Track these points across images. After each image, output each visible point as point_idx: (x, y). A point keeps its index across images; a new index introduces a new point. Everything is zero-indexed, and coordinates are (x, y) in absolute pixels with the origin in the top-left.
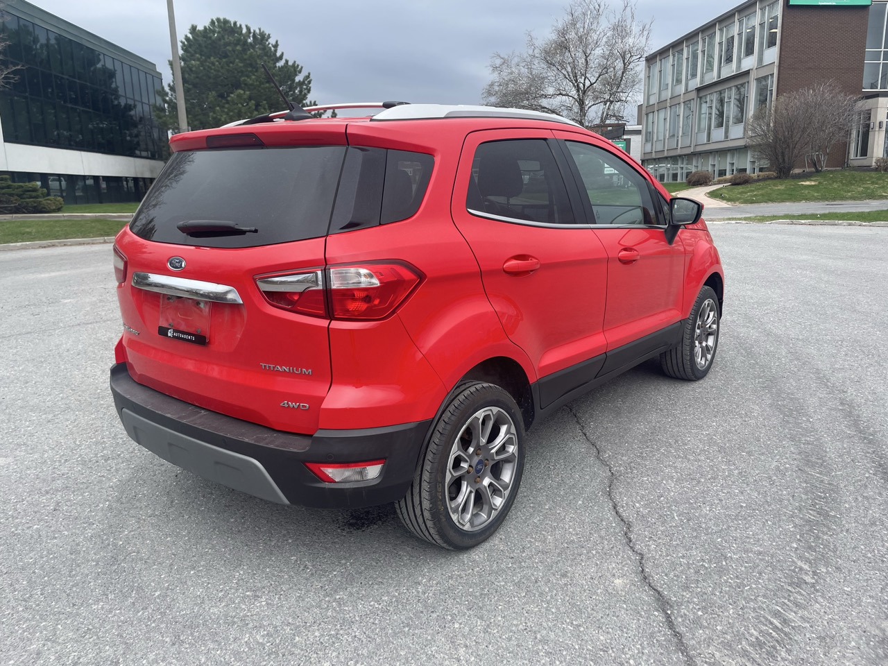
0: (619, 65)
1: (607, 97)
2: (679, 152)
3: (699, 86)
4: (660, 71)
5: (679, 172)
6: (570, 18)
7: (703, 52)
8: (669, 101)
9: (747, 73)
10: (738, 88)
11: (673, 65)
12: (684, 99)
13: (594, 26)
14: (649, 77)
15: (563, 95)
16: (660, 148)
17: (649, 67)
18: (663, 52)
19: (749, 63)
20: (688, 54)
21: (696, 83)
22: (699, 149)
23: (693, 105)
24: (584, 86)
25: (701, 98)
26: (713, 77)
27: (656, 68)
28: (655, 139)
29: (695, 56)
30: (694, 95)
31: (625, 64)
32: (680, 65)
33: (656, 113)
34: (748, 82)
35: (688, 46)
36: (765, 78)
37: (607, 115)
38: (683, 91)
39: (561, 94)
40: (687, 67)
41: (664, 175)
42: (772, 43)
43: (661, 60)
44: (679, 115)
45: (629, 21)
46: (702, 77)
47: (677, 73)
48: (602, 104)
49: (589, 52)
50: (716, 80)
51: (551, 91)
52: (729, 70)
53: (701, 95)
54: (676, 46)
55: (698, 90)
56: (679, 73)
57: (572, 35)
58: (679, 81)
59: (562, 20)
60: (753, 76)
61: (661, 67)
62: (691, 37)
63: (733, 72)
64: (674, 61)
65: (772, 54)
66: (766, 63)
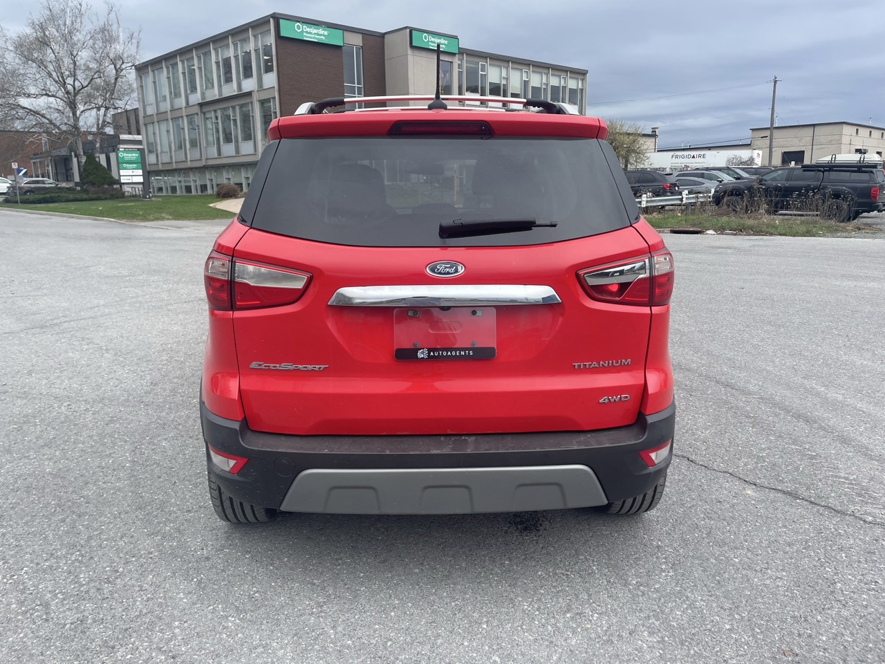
0: (111, 70)
1: (100, 101)
2: (189, 165)
3: (200, 101)
4: (154, 82)
5: (192, 184)
6: (48, 12)
7: (200, 68)
8: (169, 113)
9: (249, 94)
10: (242, 106)
11: (168, 78)
12: (186, 112)
13: (77, 26)
14: (142, 86)
15: (49, 96)
16: (166, 159)
17: (141, 77)
18: (155, 63)
19: (249, 85)
20: (184, 68)
21: (196, 98)
22: (211, 163)
23: (198, 120)
24: (74, 88)
25: (204, 113)
26: (213, 94)
27: (149, 80)
28: (159, 150)
29: (192, 72)
30: (197, 109)
31: (117, 70)
32: (176, 78)
33: (156, 124)
34: (252, 103)
35: (182, 61)
36: (268, 100)
37: (104, 121)
38: (184, 104)
39: (46, 95)
40: (185, 79)
41: (176, 187)
42: (269, 69)
43: (153, 71)
44: (183, 129)
45: (115, 27)
46: (203, 94)
47: (174, 85)
48: (95, 110)
49: (75, 53)
50: (217, 97)
51: (33, 90)
52: (230, 90)
53: (204, 110)
54: (169, 58)
55: (201, 105)
56: (176, 86)
57: (52, 31)
58: (177, 95)
59: (39, 15)
60: (255, 97)
61: (154, 77)
62: (184, 52)
63: (235, 91)
64: (168, 73)
65: (271, 80)
66: (265, 87)
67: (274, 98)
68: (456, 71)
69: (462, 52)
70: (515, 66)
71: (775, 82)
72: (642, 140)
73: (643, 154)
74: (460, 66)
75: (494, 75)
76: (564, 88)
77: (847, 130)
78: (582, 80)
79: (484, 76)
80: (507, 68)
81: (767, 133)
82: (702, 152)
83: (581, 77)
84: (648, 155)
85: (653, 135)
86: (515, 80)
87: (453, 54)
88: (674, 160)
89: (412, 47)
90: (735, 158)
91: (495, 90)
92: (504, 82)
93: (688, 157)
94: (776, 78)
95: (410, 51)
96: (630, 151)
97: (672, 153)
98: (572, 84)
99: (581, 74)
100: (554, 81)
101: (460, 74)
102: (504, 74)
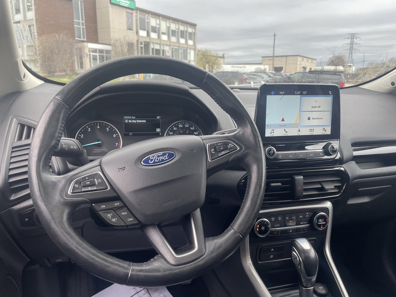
9: (19, 22)
19: (18, 18)
42: (29, 10)
65: (31, 15)
66: (28, 19)
67: (33, 25)
68: (134, 19)
69: (137, 9)
70: (163, 19)
71: (275, 35)
72: (219, 59)
73: (220, 65)
74: (136, 16)
75: (153, 22)
76: (186, 31)
77: (300, 59)
78: (195, 28)
79: (148, 23)
80: (160, 19)
81: (271, 58)
82: (244, 66)
83: (194, 27)
84: (222, 66)
85: (223, 57)
86: (164, 26)
87: (133, 9)
88: (233, 68)
89: (112, 4)
90: (259, 68)
91: (154, 30)
92: (158, 26)
93: (238, 67)
94: (275, 34)
95: (110, 5)
96: (214, 64)
97: (231, 66)
98: (190, 30)
99: (194, 25)
100: (182, 28)
101: (137, 20)
102: (158, 22)
